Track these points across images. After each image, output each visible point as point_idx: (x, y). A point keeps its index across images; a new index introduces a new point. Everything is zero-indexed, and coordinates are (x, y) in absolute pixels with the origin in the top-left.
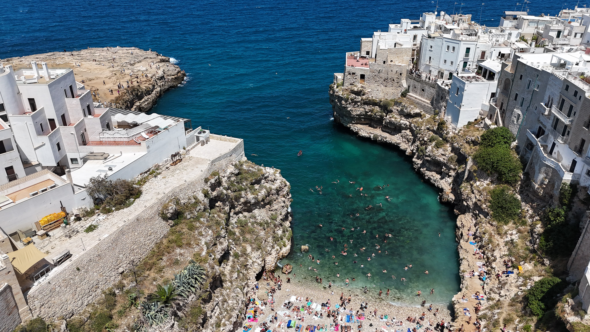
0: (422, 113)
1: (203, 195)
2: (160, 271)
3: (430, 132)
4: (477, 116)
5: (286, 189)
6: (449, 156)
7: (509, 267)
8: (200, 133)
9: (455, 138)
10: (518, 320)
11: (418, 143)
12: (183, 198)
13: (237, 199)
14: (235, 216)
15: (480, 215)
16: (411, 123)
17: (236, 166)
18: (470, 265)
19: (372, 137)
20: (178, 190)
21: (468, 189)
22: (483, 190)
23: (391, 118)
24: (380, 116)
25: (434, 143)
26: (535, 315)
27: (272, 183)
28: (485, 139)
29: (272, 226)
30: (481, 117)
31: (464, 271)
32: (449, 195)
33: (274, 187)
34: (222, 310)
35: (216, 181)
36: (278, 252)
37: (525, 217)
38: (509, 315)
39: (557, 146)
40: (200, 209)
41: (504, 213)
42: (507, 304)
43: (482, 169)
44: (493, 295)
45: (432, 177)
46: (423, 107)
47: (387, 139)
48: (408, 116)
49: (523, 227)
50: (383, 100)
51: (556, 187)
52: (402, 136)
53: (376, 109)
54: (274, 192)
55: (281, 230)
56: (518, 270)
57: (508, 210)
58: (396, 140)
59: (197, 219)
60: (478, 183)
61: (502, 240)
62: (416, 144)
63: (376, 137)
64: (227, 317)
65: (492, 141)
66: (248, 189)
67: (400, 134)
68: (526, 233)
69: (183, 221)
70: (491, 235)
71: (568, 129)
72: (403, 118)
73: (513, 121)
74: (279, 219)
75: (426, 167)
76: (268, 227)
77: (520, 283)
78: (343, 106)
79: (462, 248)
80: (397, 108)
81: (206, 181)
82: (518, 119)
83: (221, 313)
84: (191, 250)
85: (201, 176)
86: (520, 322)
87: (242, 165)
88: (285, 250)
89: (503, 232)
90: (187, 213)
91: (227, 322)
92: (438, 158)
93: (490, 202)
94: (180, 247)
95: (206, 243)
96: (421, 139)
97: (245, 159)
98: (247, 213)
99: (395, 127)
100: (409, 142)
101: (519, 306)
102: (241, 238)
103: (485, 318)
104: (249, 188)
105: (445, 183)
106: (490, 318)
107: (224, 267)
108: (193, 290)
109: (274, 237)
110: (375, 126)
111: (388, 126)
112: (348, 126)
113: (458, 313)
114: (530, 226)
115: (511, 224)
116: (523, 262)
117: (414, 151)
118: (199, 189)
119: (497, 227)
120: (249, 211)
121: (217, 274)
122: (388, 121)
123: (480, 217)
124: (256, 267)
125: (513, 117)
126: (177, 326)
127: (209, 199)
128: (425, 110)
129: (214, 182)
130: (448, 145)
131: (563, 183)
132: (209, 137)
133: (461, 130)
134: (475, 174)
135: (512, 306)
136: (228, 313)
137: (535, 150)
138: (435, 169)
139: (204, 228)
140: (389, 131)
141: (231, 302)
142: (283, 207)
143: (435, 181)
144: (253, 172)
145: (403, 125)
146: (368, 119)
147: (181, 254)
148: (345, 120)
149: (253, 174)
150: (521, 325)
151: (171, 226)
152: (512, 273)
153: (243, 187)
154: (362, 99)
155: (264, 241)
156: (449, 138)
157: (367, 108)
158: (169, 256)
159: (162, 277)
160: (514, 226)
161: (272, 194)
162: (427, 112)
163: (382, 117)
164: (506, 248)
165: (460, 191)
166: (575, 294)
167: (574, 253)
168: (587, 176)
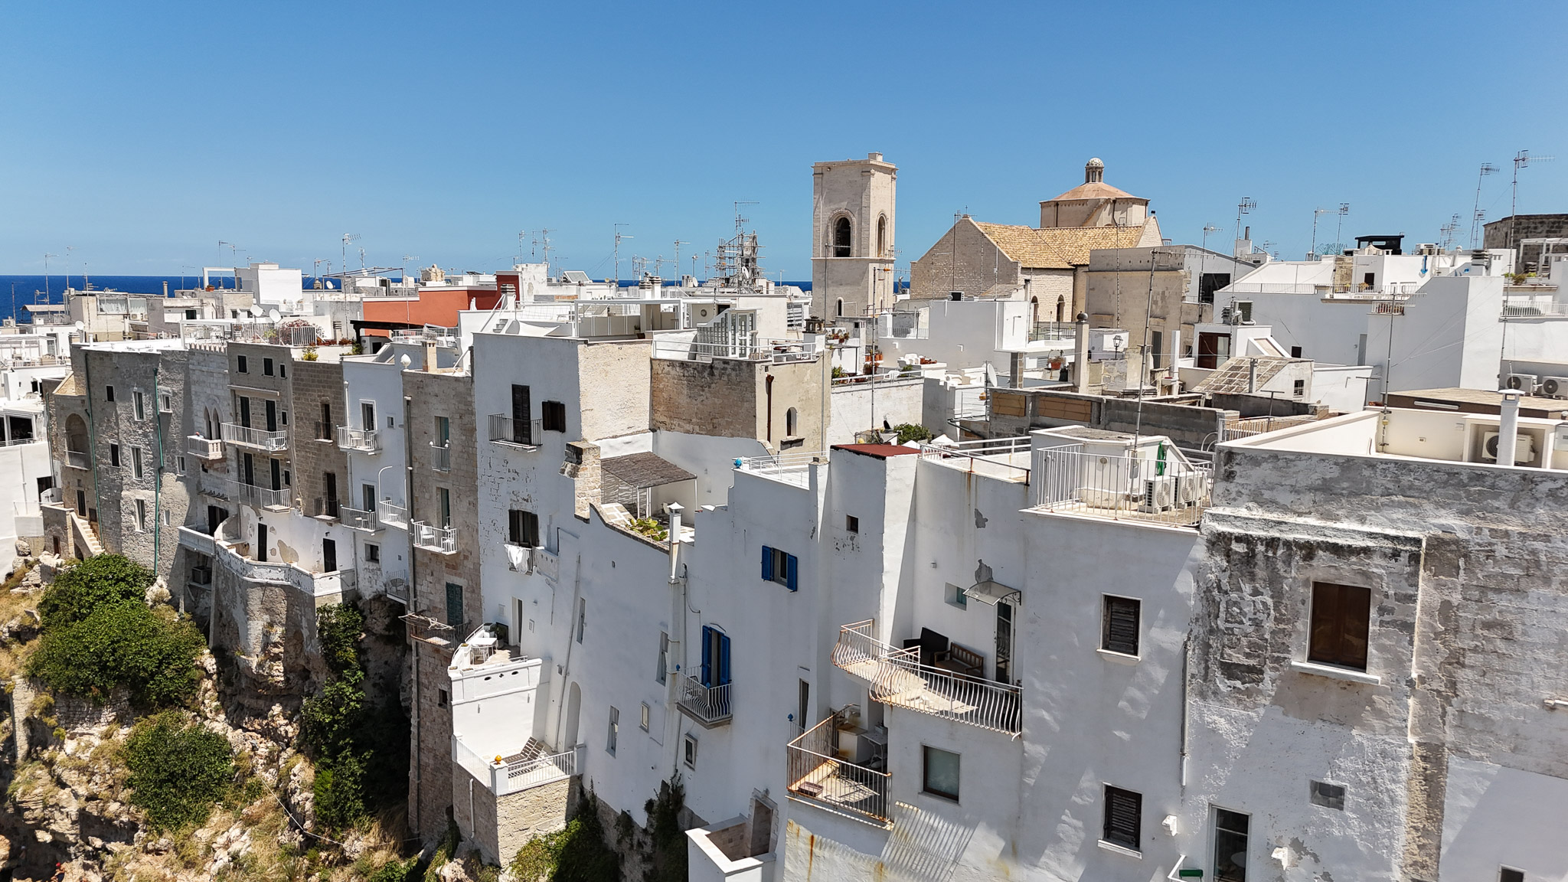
4: (11, 562)
15: (111, 846)
21: (40, 782)
22: (95, 758)
28: (55, 608)
30: (26, 561)
37: (252, 774)
39: (273, 529)
41: (182, 793)
43: (70, 691)
49: (257, 803)
51: (305, 633)
57: (194, 778)
60: (70, 746)
61: (205, 877)
68: (271, 815)
71: (282, 469)
73: (130, 528)
82: (143, 517)
89: (201, 853)
93: (128, 783)
114: (276, 787)
115: (217, 817)
119: (175, 849)
123: (109, 852)
125: (125, 518)
131: (319, 610)
134: (51, 721)
137: (218, 568)
160: (230, 815)
165: (15, 804)
166: (453, 843)
167: (412, 773)
168: (372, 565)
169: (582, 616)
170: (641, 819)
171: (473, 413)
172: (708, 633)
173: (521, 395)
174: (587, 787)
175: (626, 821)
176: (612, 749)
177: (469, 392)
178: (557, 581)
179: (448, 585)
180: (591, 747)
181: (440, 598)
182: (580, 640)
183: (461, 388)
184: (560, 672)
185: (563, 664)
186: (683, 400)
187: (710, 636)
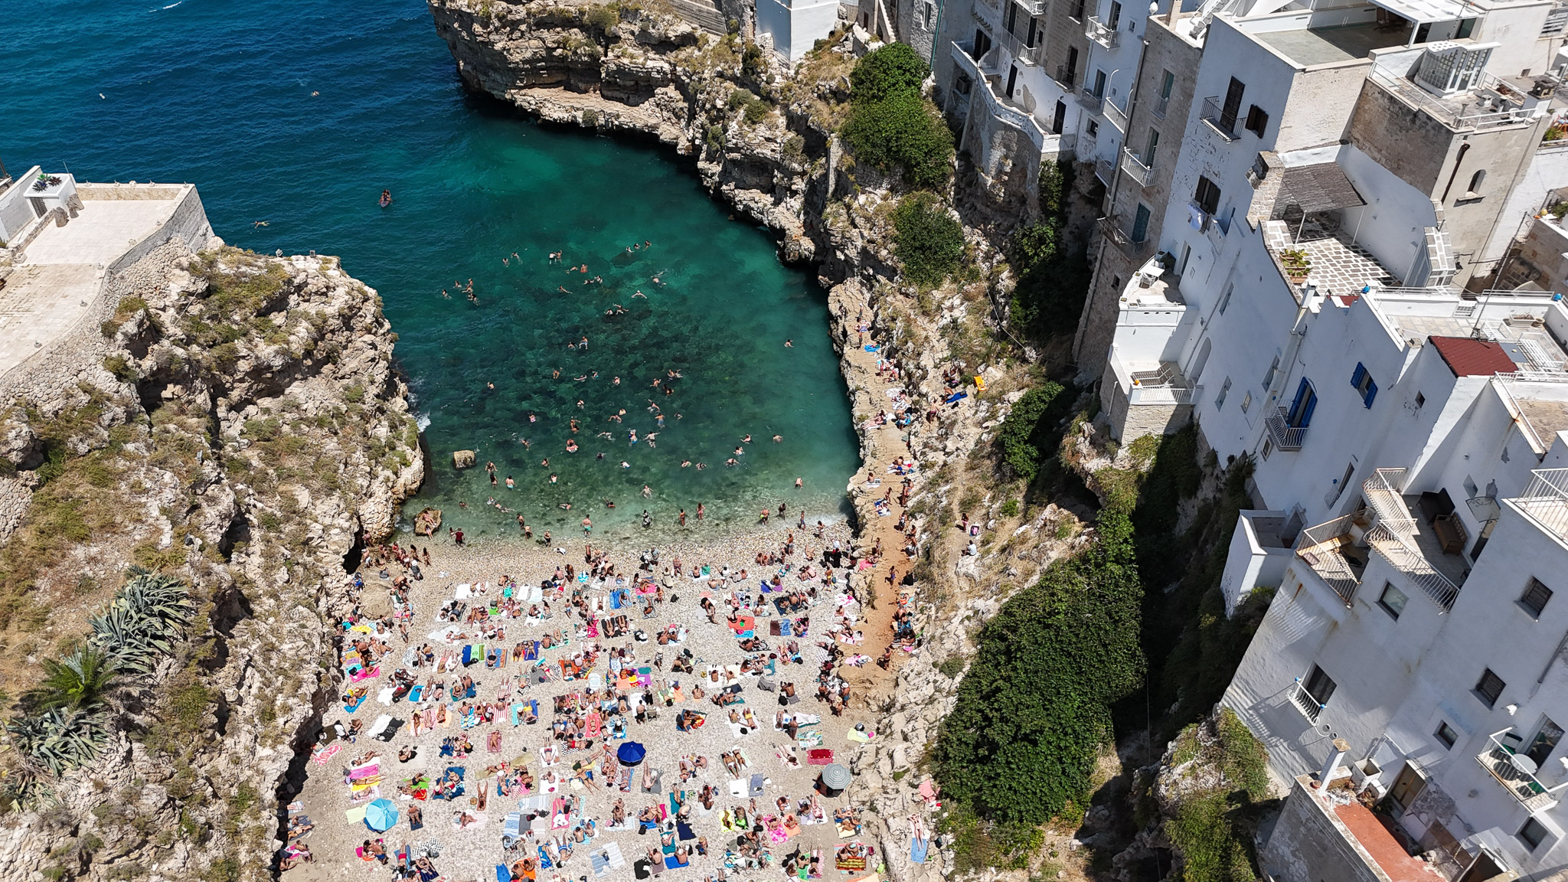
0: (699, 33)
1: (111, 374)
2: (39, 620)
3: (728, 84)
4: (834, 23)
5: (370, 310)
6: (785, 141)
7: (957, 385)
8: (41, 187)
9: (790, 90)
10: (988, 496)
11: (702, 118)
12: (45, 397)
13: (227, 364)
14: (233, 415)
15: (879, 277)
16: (675, 66)
17: (192, 268)
18: (874, 401)
19: (580, 120)
20: (20, 377)
21: (842, 218)
22: (876, 214)
23: (619, 57)
24: (590, 56)
25: (742, 112)
26: (1020, 476)
27: (324, 299)
28: (862, 82)
29: (356, 419)
30: (844, 24)
31: (862, 419)
32: (801, 242)
33: (330, 310)
34: (268, 674)
35: (140, 324)
36: (390, 484)
37: (974, 262)
38: (970, 489)
39: (1021, 73)
40: (113, 420)
41: (927, 260)
42: (963, 468)
43: (866, 161)
44: (931, 456)
45: (752, 205)
46: (696, 15)
47: (622, 119)
48: (664, 45)
49: (974, 285)
50: (587, 8)
51: (1029, 175)
52: (658, 105)
53: (573, 37)
54: (334, 323)
55: (385, 423)
56: (976, 386)
57: (936, 253)
58: (645, 118)
59: (114, 447)
60: (862, 199)
61: (934, 326)
62: (698, 122)
63: (590, 116)
64: (287, 689)
65: (879, 84)
66: (254, 332)
67: (651, 100)
68: (981, 298)
69: (69, 464)
70: (908, 320)
71: (1039, 28)
72: (651, 55)
73: (919, 25)
74: (371, 395)
75: (734, 179)
76: (343, 424)
77: (983, 414)
78: (480, 39)
79: (849, 364)
80: (629, 26)
81: (109, 331)
82: (928, 18)
83: (268, 683)
84: (121, 540)
85: (88, 319)
86: (993, 499)
87: (212, 264)
88: (411, 474)
89: (933, 307)
90: (75, 439)
91: (291, 701)
92: (759, 150)
93: (895, 240)
94: (82, 539)
95: (164, 511)
96: (708, 106)
97: (216, 243)
98: (269, 399)
99: (637, 83)
100: (679, 118)
101: (988, 464)
102: (271, 471)
103: (921, 512)
104: (256, 327)
105: (787, 214)
106: (932, 509)
107: (241, 560)
108: (164, 645)
109: (370, 448)
110: (582, 86)
111: (616, 83)
112: (508, 97)
113: (864, 516)
114: (988, 279)
115: (947, 284)
116: (982, 367)
117: (697, 142)
118: (92, 360)
119: (918, 297)
120: (275, 391)
121: (225, 585)
122: (613, 67)
123: (878, 281)
124: (336, 538)
125: (916, 14)
126: (142, 754)
127: (134, 382)
128: (704, 24)
129: (135, 330)
130: (777, 112)
131: (1043, 163)
132: (76, 196)
133: (800, 66)
134: (852, 178)
135: (973, 469)
136: (287, 677)
137: (976, 90)
138: (756, 180)
139: (144, 469)
140: (622, 95)
141: (290, 646)
142: (373, 360)
143: (762, 213)
144: (254, 278)
145: (654, 75)
146: (559, 69)
147: (92, 560)
148: (494, 81)
149: (257, 283)
150: (996, 505)
151: (34, 489)
152: (964, 395)
153: (235, 327)
154: (528, 14)
155: (342, 466)
156: (776, 91)
157: (550, 36)
158: (56, 573)
159: (50, 636)
160: (954, 286)
161: (333, 332)
162: (709, 28)
163: (594, 58)
164: (944, 343)
165: (825, 227)
166: (1094, 412)
167: (1082, 320)
168: (1089, 137)
169: (1229, 295)
170: (1224, 464)
171: (1194, 81)
172: (1305, 384)
173: (1236, 89)
174: (1196, 415)
175: (1213, 457)
176: (1220, 402)
177: (1197, 63)
178: (1219, 255)
179: (1140, 205)
180: (1206, 389)
181: (1132, 211)
182: (1222, 311)
183: (1191, 56)
184: (1202, 323)
185: (1206, 320)
186: (1381, 130)
187: (1305, 387)
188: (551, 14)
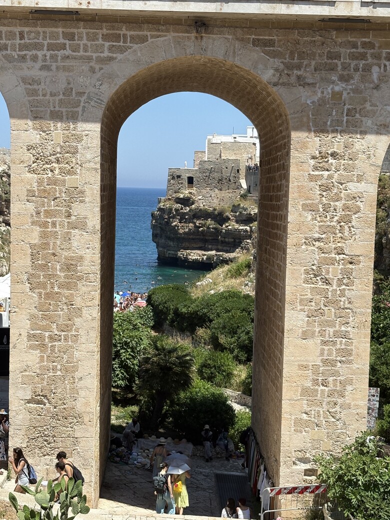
16: (252, 227)
19: (205, 259)
23: (227, 226)
24: (215, 229)
47: (224, 256)
50: (217, 208)
58: (235, 254)
63: (210, 257)
67: (240, 247)
72: (243, 225)
78: (166, 220)
80: (234, 214)
99: (235, 241)
111: (225, 241)
122: (224, 232)
145: (242, 233)
146: (201, 239)
154: (190, 211)
157: (198, 221)
188: (201, 210)
